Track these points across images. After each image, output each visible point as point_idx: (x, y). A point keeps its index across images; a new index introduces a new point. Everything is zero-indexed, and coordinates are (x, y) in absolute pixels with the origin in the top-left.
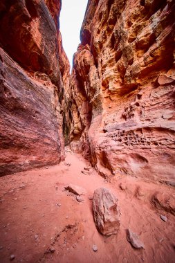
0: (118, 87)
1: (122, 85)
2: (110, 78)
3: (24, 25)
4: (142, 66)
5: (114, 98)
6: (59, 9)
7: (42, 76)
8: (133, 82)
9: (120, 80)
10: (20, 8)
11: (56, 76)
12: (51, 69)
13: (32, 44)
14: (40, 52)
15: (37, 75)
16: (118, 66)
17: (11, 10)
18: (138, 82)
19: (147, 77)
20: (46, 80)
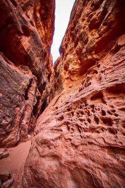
0: (77, 67)
1: (80, 65)
2: (70, 61)
3: (17, 36)
4: (97, 38)
5: (75, 78)
6: (51, 44)
7: (25, 68)
8: (89, 57)
9: (79, 61)
10: (16, 26)
11: (38, 70)
12: (34, 65)
13: (21, 47)
14: (26, 53)
15: (21, 67)
16: (76, 51)
17: (9, 26)
18: (95, 56)
19: (104, 51)
20: (27, 70)
